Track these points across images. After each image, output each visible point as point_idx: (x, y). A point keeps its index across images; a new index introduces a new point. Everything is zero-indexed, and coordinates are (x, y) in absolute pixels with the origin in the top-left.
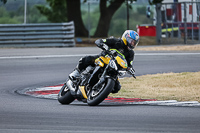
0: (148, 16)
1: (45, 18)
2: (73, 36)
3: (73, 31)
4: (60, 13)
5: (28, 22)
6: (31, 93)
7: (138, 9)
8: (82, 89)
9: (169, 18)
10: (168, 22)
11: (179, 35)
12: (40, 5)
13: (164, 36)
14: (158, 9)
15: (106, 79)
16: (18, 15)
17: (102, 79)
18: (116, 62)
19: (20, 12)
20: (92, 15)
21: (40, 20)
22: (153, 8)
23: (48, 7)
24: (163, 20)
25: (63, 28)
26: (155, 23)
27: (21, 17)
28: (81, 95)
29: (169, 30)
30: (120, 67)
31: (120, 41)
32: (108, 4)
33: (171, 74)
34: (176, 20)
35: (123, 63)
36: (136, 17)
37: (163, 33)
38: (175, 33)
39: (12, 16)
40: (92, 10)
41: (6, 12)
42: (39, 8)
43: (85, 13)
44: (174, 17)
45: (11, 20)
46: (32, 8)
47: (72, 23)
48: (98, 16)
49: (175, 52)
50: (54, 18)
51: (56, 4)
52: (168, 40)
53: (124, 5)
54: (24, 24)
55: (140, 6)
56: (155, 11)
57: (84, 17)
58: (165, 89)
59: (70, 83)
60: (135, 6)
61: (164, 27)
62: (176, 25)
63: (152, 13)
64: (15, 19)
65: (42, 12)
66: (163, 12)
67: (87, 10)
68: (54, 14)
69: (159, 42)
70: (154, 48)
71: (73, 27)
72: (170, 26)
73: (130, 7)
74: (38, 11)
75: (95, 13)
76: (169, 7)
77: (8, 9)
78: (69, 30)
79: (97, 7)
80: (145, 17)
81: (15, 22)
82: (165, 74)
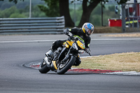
0: (116, 13)
1: (44, 14)
2: (63, 26)
3: (64, 23)
4: (55, 10)
5: (32, 16)
6: (34, 66)
7: (109, 8)
8: (54, 62)
9: (131, 14)
10: (130, 16)
11: (138, 26)
12: (40, 5)
13: (127, 26)
14: (123, 7)
15: (70, 56)
16: (25, 12)
17: (67, 56)
18: (77, 44)
19: (27, 9)
20: (77, 12)
21: (40, 15)
22: (120, 7)
23: (46, 6)
24: (127, 15)
25: (57, 21)
26: (121, 17)
27: (27, 13)
28: (53, 67)
29: (131, 22)
30: (80, 48)
31: (81, 30)
32: (88, 4)
33: (132, 53)
34: (136, 15)
35: (82, 45)
36: (108, 13)
37: (127, 25)
38: (135, 24)
39: (21, 12)
40: (77, 8)
41: (17, 10)
42: (40, 7)
43: (72, 10)
44: (134, 13)
45: (20, 15)
46: (35, 7)
47: (63, 17)
48: (81, 13)
49: (135, 37)
50: (50, 14)
51: (52, 4)
52: (130, 29)
53: (99, 5)
54: (30, 18)
55: (111, 6)
56: (121, 9)
57: (71, 13)
58: (128, 64)
59: (46, 59)
60: (107, 6)
61: (127, 20)
62: (135, 19)
63: (119, 11)
64: (23, 14)
65: (42, 10)
66: (127, 10)
67: (73, 8)
68: (50, 11)
69: (124, 31)
70: (120, 35)
71: (63, 20)
72: (131, 19)
73: (103, 6)
74: (39, 9)
75: (78, 10)
76: (131, 6)
77: (18, 7)
78: (61, 22)
79: (81, 6)
80: (114, 13)
81: (23, 16)
82: (128, 53)
